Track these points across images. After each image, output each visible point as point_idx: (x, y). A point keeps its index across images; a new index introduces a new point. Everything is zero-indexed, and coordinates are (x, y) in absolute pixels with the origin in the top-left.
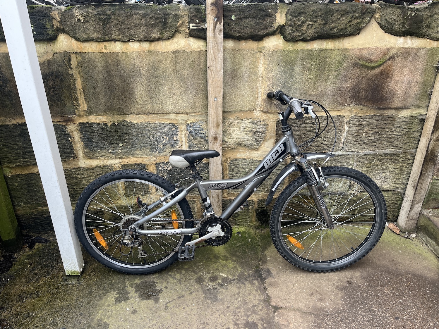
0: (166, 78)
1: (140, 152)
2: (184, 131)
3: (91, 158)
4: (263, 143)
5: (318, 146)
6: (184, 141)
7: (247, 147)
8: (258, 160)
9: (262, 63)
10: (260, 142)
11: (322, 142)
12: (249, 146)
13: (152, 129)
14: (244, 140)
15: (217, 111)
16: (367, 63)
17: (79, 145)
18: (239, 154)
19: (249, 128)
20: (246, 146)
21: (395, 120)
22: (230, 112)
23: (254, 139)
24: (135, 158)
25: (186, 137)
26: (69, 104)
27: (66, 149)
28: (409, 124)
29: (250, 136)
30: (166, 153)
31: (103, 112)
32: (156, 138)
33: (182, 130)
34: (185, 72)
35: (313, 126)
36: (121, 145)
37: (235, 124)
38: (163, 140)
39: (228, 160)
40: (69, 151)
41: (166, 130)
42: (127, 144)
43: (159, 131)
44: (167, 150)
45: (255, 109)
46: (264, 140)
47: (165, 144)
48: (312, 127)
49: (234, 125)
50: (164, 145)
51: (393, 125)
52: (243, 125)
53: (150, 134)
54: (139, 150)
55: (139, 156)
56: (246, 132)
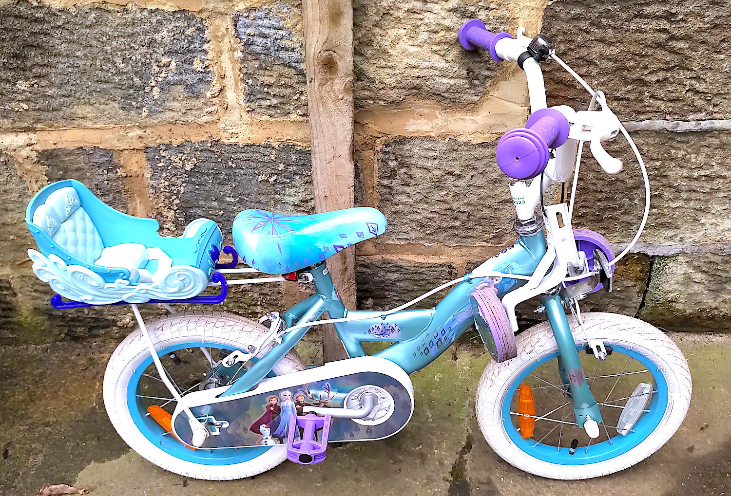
1: (88, 109)
2: (226, 40)
4: (494, 84)
5: (677, 100)
6: (229, 73)
7: (439, 98)
8: (474, 142)
10: (483, 84)
11: (692, 85)
12: (446, 95)
13: (116, 30)
14: (432, 72)
18: (412, 121)
19: (448, 29)
20: (436, 95)
23: (465, 72)
24: (75, 131)
25: (233, 61)
29: (449, 58)
30: (173, 114)
32: (137, 62)
33: (220, 34)
35: (667, 27)
36: (22, 85)
37: (401, 14)
38: (157, 69)
39: (378, 141)
41: (164, 33)
42: (44, 83)
43: (143, 37)
44: (176, 105)
46: (498, 73)
47: (168, 83)
48: (665, 31)
49: (399, 20)
50: (165, 87)
52: (429, 18)
53: (116, 50)
54: (85, 104)
55: (89, 124)
56: (438, 44)
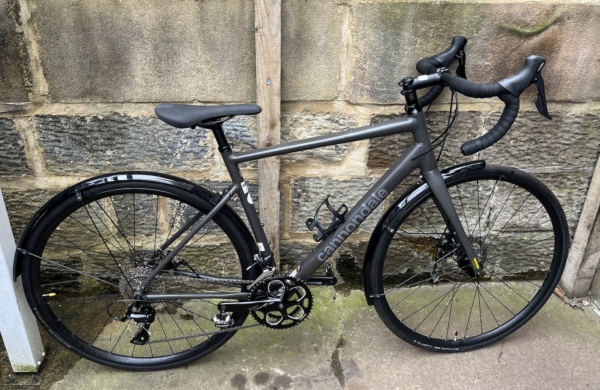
0: (186, 44)
1: (142, 164)
3: (57, 175)
4: (349, 153)
7: (322, 159)
8: (340, 180)
9: (347, 22)
10: (343, 152)
12: (326, 157)
15: (271, 100)
16: (519, 28)
17: (36, 152)
18: (309, 169)
19: (325, 128)
21: (561, 121)
22: (295, 102)
26: (16, 83)
27: (14, 159)
28: (584, 127)
31: (77, 98)
32: (170, 142)
34: (218, 35)
36: (109, 153)
37: (303, 121)
38: (180, 145)
39: (291, 179)
40: (19, 162)
42: (120, 151)
44: (188, 162)
45: (336, 98)
46: (350, 147)
47: (185, 152)
49: (302, 124)
50: (183, 154)
51: (558, 128)
52: (316, 123)
